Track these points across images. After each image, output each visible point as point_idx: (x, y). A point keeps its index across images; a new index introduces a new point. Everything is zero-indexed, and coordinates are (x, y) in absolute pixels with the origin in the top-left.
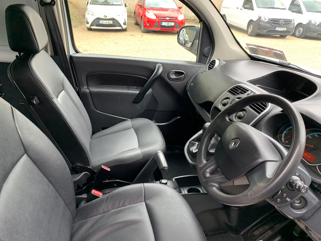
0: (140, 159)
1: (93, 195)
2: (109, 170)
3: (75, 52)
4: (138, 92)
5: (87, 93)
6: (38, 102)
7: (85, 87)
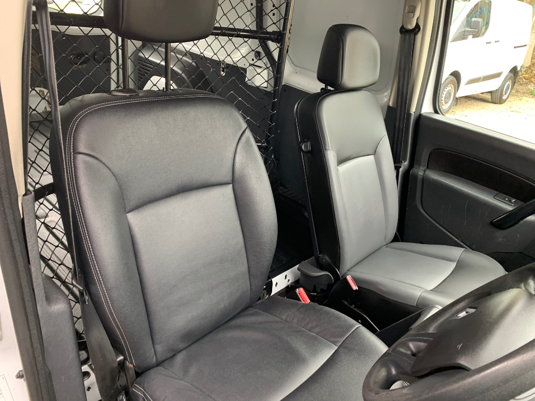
0: (410, 304)
1: (296, 293)
2: (355, 288)
3: (433, 112)
4: (510, 208)
5: (419, 176)
6: (309, 148)
7: (421, 168)
